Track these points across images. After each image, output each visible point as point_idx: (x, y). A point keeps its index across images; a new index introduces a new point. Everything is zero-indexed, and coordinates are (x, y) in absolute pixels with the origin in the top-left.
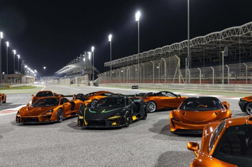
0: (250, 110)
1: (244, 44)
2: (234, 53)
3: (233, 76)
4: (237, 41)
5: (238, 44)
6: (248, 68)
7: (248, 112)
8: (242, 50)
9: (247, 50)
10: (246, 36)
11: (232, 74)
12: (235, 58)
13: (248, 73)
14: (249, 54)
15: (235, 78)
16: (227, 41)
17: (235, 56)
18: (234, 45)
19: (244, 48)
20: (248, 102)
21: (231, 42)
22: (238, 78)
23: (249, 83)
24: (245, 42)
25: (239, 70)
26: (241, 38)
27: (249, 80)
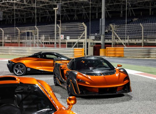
0: (16, 71)
1: (19, 10)
2: (10, 17)
3: (9, 39)
4: (12, 7)
5: (13, 10)
6: (20, 32)
7: (15, 72)
8: (17, 15)
9: (21, 16)
10: (21, 3)
11: (8, 37)
12: (11, 23)
13: (20, 37)
14: (23, 19)
15: (10, 41)
16: (3, 6)
17: (11, 20)
18: (9, 10)
19: (19, 13)
20: (15, 64)
21: (7, 8)
22: (13, 41)
23: (21, 46)
24: (19, 8)
25: (14, 33)
26: (16, 4)
27: (21, 43)
